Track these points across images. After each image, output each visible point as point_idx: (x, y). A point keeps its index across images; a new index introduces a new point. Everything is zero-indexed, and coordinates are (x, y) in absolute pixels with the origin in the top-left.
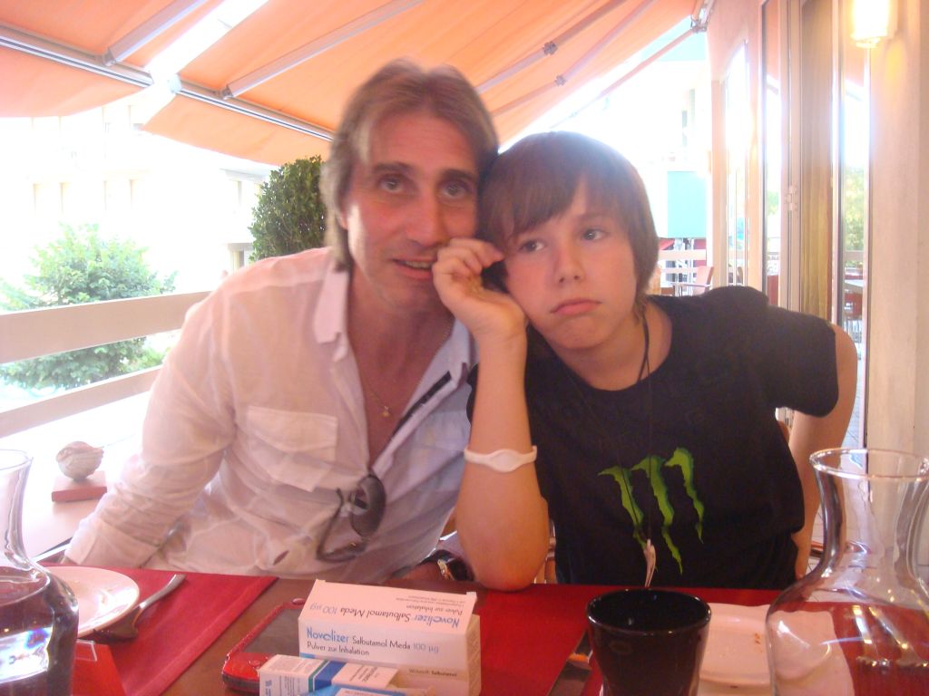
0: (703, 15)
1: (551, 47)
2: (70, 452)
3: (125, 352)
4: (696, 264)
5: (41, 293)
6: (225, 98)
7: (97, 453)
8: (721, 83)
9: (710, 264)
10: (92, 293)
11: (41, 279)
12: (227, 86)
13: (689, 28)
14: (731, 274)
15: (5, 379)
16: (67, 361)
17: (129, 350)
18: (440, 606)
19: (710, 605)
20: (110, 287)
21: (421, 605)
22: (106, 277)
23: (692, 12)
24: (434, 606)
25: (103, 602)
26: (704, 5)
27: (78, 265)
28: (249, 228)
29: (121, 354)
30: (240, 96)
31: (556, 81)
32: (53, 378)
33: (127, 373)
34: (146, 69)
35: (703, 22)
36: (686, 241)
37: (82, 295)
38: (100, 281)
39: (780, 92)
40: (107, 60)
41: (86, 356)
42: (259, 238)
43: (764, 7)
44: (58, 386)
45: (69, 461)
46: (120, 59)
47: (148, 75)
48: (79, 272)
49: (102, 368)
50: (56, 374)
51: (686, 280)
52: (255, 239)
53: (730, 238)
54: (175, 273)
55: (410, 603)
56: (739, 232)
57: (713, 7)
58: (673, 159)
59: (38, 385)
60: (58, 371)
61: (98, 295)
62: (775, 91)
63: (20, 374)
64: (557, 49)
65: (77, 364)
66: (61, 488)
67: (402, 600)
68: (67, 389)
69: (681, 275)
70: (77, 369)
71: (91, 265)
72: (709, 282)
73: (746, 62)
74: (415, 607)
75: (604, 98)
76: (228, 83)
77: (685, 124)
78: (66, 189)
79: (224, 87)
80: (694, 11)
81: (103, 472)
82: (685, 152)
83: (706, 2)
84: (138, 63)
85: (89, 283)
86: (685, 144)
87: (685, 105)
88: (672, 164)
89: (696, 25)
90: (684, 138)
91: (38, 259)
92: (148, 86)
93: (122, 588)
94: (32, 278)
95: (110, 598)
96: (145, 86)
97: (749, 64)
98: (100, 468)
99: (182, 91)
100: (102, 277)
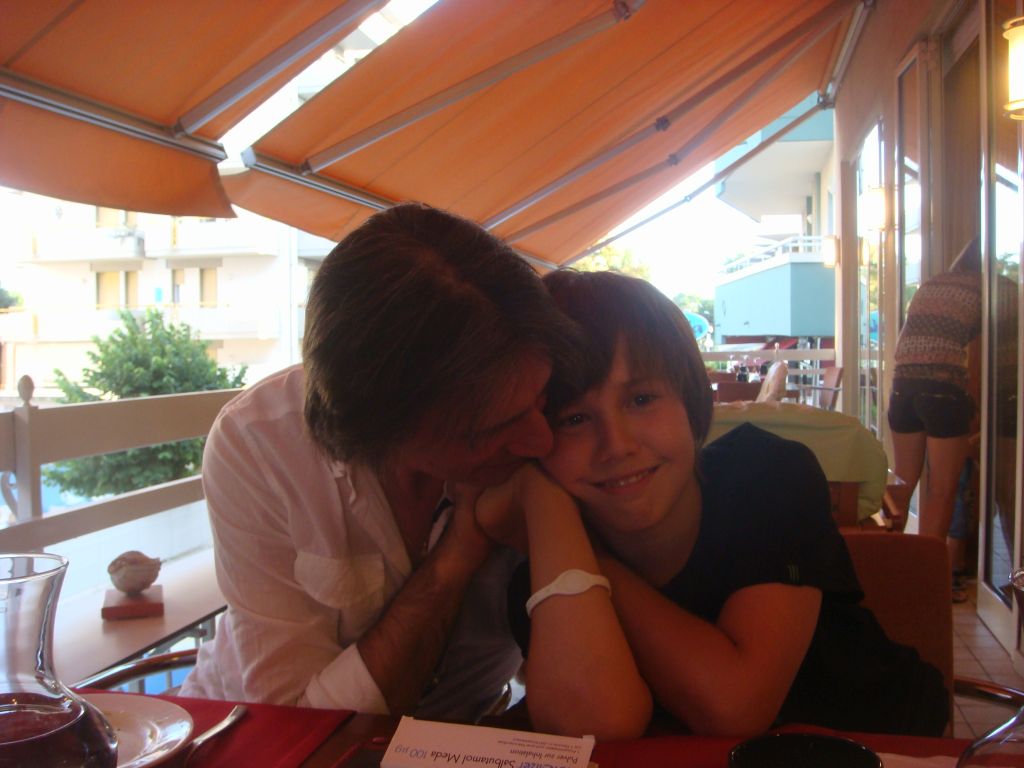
0: (831, 89)
1: (663, 123)
2: (124, 563)
3: (190, 457)
4: (824, 364)
7: (154, 565)
8: (851, 163)
9: (839, 364)
11: (102, 375)
12: (307, 159)
13: (815, 103)
14: (863, 377)
16: (129, 466)
17: (196, 456)
18: (551, 752)
19: (880, 755)
21: (527, 749)
22: (172, 376)
23: (819, 88)
24: (544, 752)
25: (151, 736)
26: (832, 79)
27: (142, 362)
29: (186, 459)
30: (321, 171)
31: (668, 160)
32: (113, 485)
34: (220, 142)
35: (831, 97)
36: (812, 340)
38: (165, 379)
39: (919, 175)
40: (176, 131)
41: (148, 459)
43: (901, 79)
45: (122, 572)
46: (191, 130)
47: (221, 149)
48: (142, 370)
49: (165, 472)
50: (117, 480)
51: (810, 383)
53: (861, 336)
55: (515, 747)
56: (871, 330)
57: (842, 80)
58: (796, 249)
60: (119, 476)
62: (913, 173)
63: (77, 480)
64: (669, 124)
65: (139, 469)
66: (112, 604)
67: (505, 743)
69: (805, 377)
70: (139, 475)
71: (155, 360)
72: (838, 385)
73: (880, 141)
74: (522, 753)
75: (720, 182)
76: (307, 156)
77: (809, 211)
78: (132, 280)
79: (303, 161)
80: (821, 85)
81: (160, 588)
82: (810, 241)
83: (834, 75)
84: (211, 135)
85: (152, 382)
86: (809, 233)
87: (810, 190)
88: (795, 254)
89: (824, 101)
90: (809, 226)
91: (99, 354)
92: (221, 160)
93: (173, 720)
94: (91, 374)
95: (159, 732)
96: (217, 160)
97: (883, 143)
98: (156, 583)
99: (256, 165)
100: (166, 376)
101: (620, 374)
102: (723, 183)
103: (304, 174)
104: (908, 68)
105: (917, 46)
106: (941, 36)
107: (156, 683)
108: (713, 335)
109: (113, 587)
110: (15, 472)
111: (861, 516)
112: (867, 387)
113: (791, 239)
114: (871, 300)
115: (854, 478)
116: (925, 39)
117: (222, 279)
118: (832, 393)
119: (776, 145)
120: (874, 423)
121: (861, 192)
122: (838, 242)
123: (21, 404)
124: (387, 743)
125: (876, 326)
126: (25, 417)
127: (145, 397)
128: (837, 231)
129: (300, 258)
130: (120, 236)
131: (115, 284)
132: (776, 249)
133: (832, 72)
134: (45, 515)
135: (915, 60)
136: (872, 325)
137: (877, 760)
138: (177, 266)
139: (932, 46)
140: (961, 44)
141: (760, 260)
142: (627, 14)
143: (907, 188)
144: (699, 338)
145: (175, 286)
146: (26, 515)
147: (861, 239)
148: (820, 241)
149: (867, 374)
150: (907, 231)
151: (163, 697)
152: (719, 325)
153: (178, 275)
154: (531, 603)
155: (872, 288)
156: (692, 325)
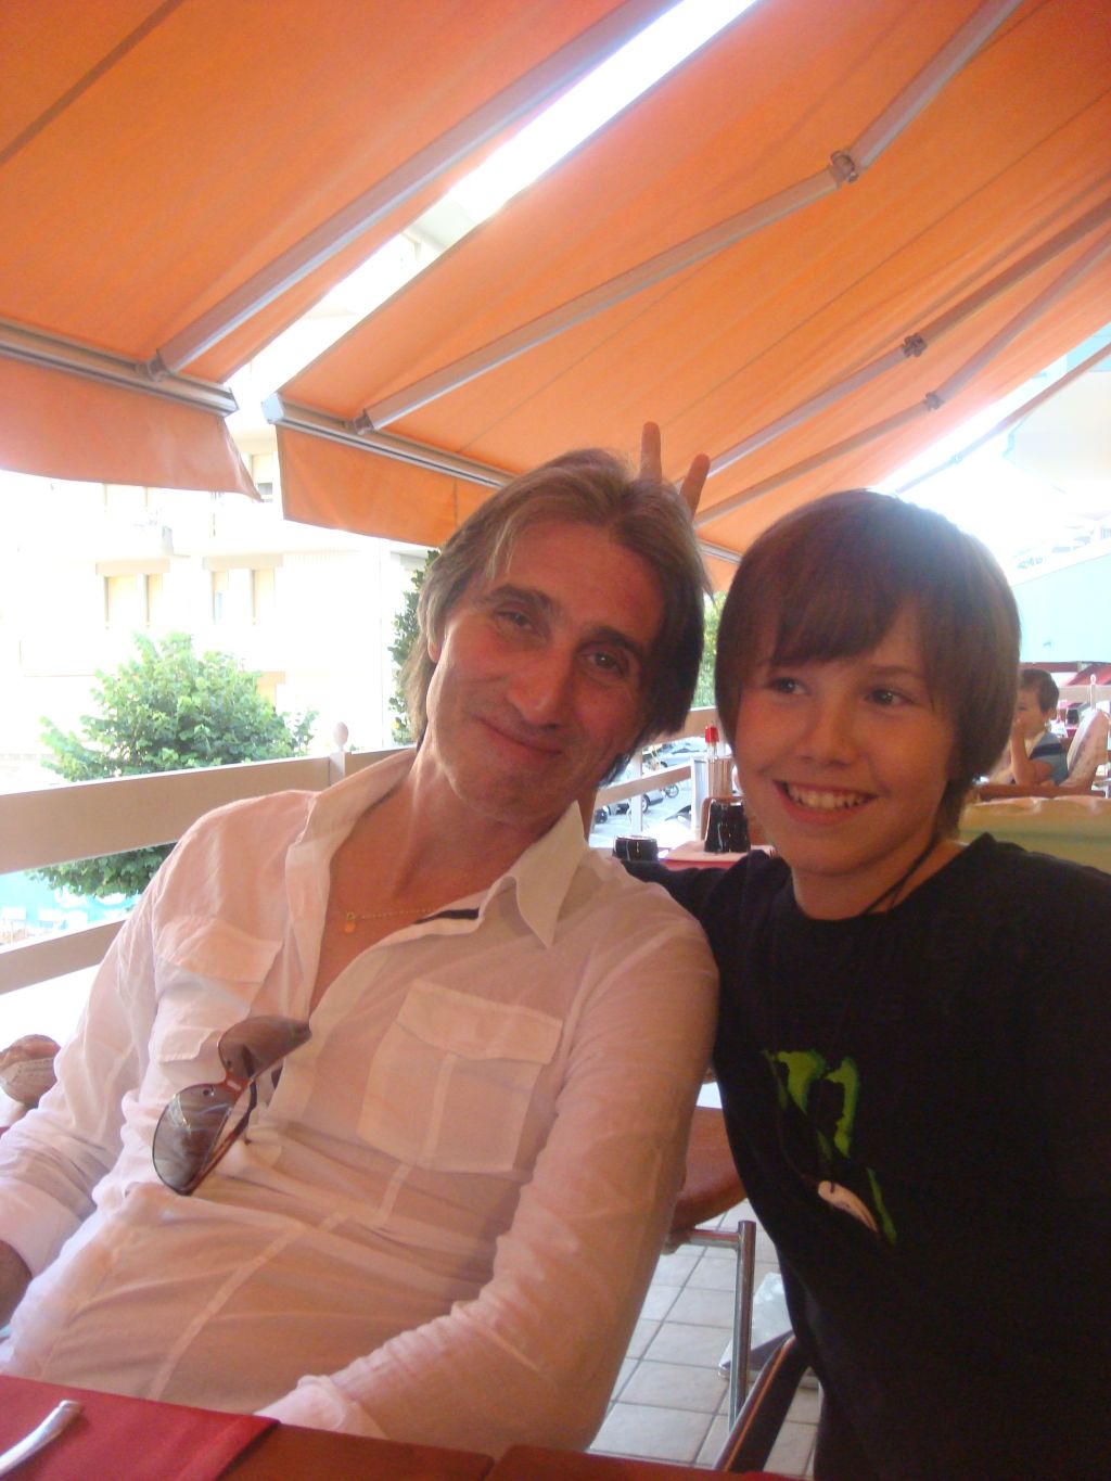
1: (915, 344)
5: (108, 748)
10: (183, 747)
11: (108, 724)
12: (364, 411)
15: (51, 879)
20: (211, 740)
22: (207, 724)
27: (164, 704)
28: (389, 649)
30: (386, 428)
31: (925, 402)
32: (123, 880)
34: (225, 386)
37: (167, 752)
38: (197, 729)
40: (155, 371)
44: (129, 894)
46: (176, 369)
47: (229, 396)
48: (163, 715)
50: (128, 873)
54: (311, 717)
59: (100, 890)
60: (130, 868)
61: (194, 751)
63: (74, 873)
64: (925, 347)
71: (182, 701)
75: (1006, 432)
76: (366, 406)
78: (154, 585)
79: (360, 413)
84: (212, 375)
85: (178, 732)
91: (105, 693)
92: (229, 412)
94: (93, 722)
96: (224, 414)
99: (288, 421)
100: (199, 723)
102: (1011, 436)
103: (362, 432)
117: (282, 583)
130: (137, 525)
131: (131, 592)
132: (1092, 533)
138: (217, 568)
141: (1067, 549)
142: (853, 174)
145: (215, 595)
153: (220, 578)
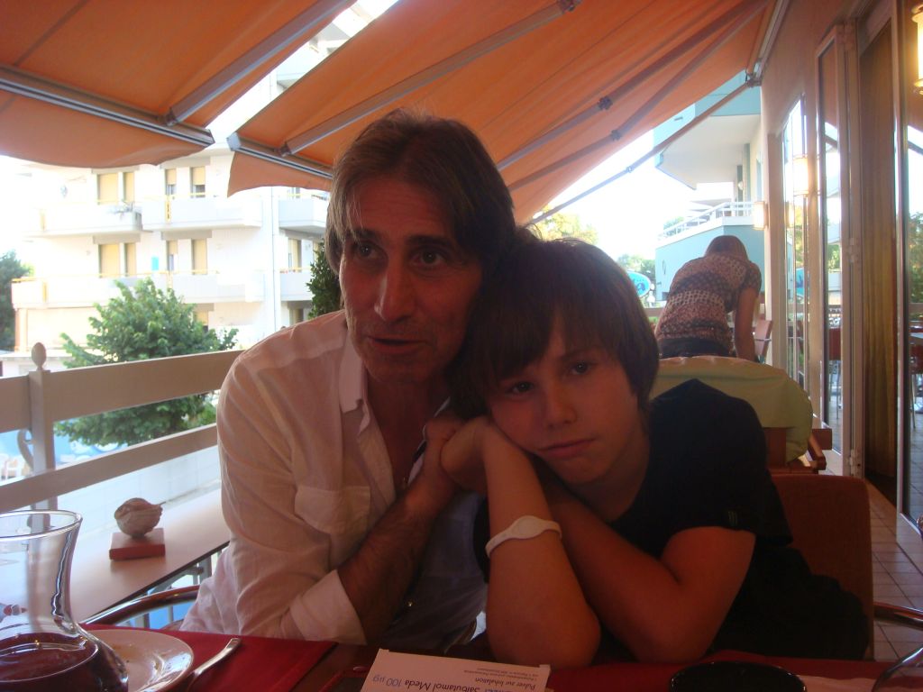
0: (757, 69)
1: (605, 103)
2: (128, 509)
3: (185, 409)
5: (103, 353)
6: (284, 155)
7: (156, 510)
8: (777, 136)
9: (769, 316)
10: (151, 352)
11: (103, 339)
12: (286, 143)
13: (744, 82)
14: (791, 328)
15: (71, 435)
16: (130, 419)
17: (190, 408)
18: (512, 680)
20: (169, 347)
21: (492, 678)
22: (165, 338)
23: (746, 66)
24: (505, 679)
25: (156, 668)
26: (758, 60)
27: (140, 327)
28: (308, 284)
29: (181, 411)
30: (299, 153)
31: (611, 136)
32: (117, 435)
33: (188, 429)
34: (207, 129)
35: (758, 75)
38: (159, 341)
39: (839, 144)
40: (169, 120)
41: (148, 413)
42: (317, 295)
43: (820, 59)
44: (121, 444)
45: (127, 518)
46: (181, 119)
47: (209, 134)
48: (140, 334)
49: (164, 424)
50: (120, 430)
52: (314, 296)
53: (789, 291)
55: (479, 676)
56: (798, 286)
57: (768, 60)
58: (728, 214)
59: (102, 441)
60: (122, 427)
61: (156, 353)
62: (833, 143)
63: (85, 430)
64: (611, 104)
65: (140, 421)
66: (119, 545)
67: (470, 672)
68: (129, 445)
70: (139, 425)
71: (151, 325)
72: (768, 336)
73: (803, 115)
74: (485, 681)
75: (658, 155)
76: (286, 140)
77: (740, 179)
78: (131, 250)
79: (282, 144)
80: (748, 65)
81: (161, 530)
82: (741, 206)
83: (760, 56)
84: (200, 122)
85: (149, 343)
86: (740, 198)
87: (740, 160)
88: (727, 218)
89: (751, 80)
90: (740, 192)
91: (101, 319)
92: (209, 144)
93: (176, 653)
94: (93, 338)
95: (164, 664)
97: (805, 117)
98: (159, 526)
99: (241, 149)
100: (161, 337)
101: (557, 347)
102: (662, 155)
104: (827, 49)
105: (835, 28)
106: (857, 19)
107: (159, 617)
108: (654, 291)
109: (119, 531)
110: (30, 430)
111: (789, 458)
112: (794, 337)
113: (723, 204)
114: (797, 258)
115: (782, 424)
116: (842, 22)
117: (211, 248)
118: (763, 343)
119: (709, 120)
120: (801, 369)
121: (786, 161)
122: (766, 207)
123: (34, 369)
124: (367, 671)
125: (802, 282)
126: (38, 380)
127: (144, 359)
128: (765, 197)
129: (281, 229)
130: (119, 212)
131: (116, 254)
132: (711, 213)
133: (759, 54)
134: (58, 467)
135: (833, 41)
136: (798, 281)
137: (801, 684)
138: (171, 237)
139: (849, 28)
140: (875, 25)
141: (695, 224)
142: (572, 6)
143: (828, 156)
144: (641, 295)
145: (169, 256)
146: (40, 468)
147: (787, 204)
148: (750, 206)
149: (794, 325)
150: (828, 195)
151: (165, 631)
152: (660, 283)
153: (172, 245)
154: (490, 546)
155: (798, 247)
156: (636, 283)
